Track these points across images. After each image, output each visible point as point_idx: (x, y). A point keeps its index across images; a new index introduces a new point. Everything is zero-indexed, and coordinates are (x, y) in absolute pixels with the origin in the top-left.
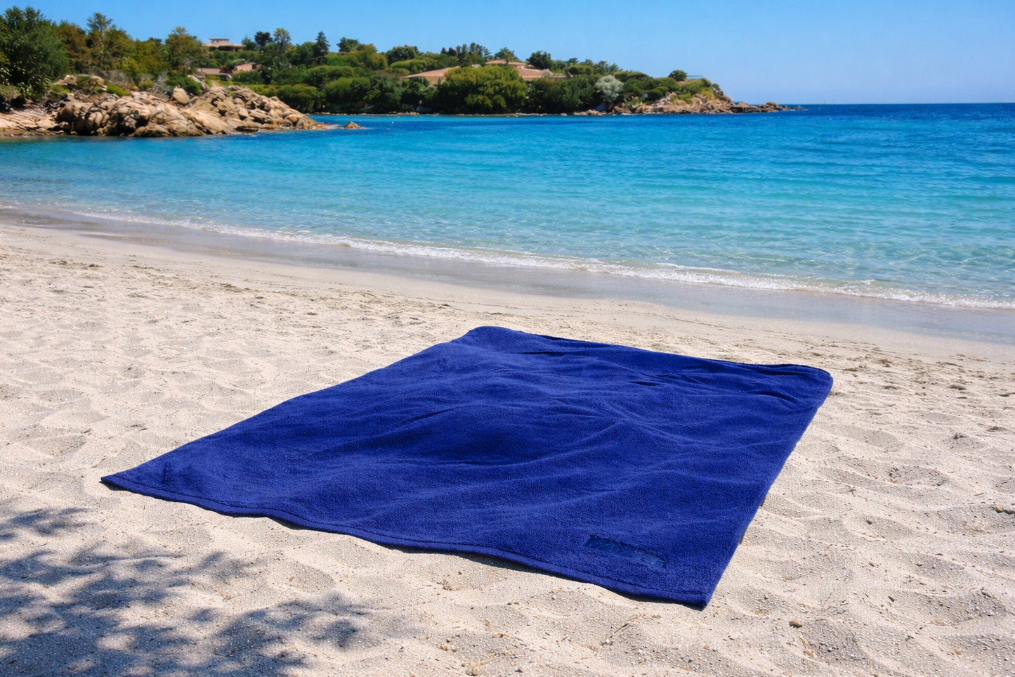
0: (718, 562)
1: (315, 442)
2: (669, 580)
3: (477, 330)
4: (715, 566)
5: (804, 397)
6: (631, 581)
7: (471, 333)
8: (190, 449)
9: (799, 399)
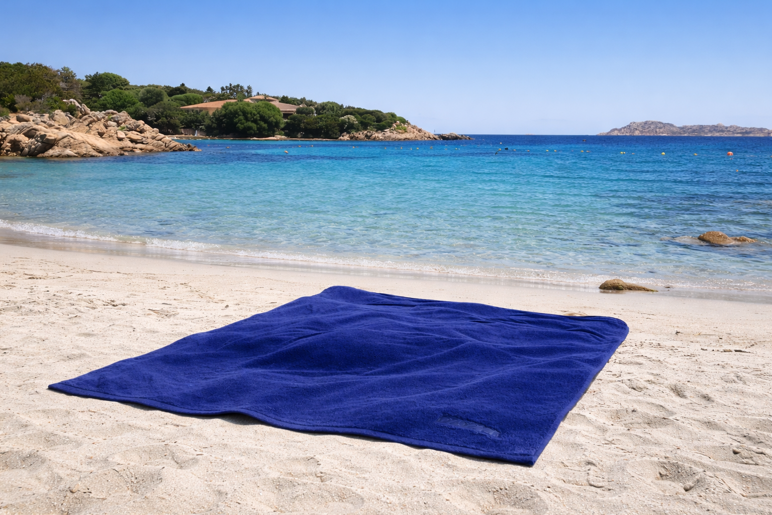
0: (543, 436)
1: (221, 361)
2: (503, 446)
3: (330, 288)
4: (540, 438)
5: (609, 335)
6: (474, 447)
7: (326, 291)
8: (120, 366)
9: (606, 336)
